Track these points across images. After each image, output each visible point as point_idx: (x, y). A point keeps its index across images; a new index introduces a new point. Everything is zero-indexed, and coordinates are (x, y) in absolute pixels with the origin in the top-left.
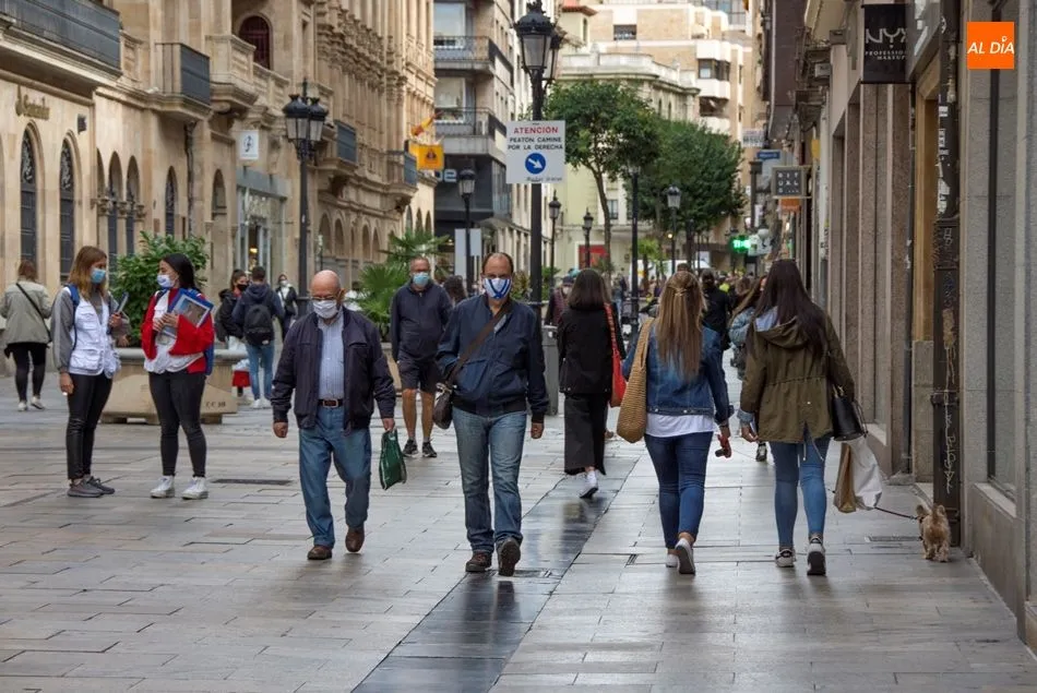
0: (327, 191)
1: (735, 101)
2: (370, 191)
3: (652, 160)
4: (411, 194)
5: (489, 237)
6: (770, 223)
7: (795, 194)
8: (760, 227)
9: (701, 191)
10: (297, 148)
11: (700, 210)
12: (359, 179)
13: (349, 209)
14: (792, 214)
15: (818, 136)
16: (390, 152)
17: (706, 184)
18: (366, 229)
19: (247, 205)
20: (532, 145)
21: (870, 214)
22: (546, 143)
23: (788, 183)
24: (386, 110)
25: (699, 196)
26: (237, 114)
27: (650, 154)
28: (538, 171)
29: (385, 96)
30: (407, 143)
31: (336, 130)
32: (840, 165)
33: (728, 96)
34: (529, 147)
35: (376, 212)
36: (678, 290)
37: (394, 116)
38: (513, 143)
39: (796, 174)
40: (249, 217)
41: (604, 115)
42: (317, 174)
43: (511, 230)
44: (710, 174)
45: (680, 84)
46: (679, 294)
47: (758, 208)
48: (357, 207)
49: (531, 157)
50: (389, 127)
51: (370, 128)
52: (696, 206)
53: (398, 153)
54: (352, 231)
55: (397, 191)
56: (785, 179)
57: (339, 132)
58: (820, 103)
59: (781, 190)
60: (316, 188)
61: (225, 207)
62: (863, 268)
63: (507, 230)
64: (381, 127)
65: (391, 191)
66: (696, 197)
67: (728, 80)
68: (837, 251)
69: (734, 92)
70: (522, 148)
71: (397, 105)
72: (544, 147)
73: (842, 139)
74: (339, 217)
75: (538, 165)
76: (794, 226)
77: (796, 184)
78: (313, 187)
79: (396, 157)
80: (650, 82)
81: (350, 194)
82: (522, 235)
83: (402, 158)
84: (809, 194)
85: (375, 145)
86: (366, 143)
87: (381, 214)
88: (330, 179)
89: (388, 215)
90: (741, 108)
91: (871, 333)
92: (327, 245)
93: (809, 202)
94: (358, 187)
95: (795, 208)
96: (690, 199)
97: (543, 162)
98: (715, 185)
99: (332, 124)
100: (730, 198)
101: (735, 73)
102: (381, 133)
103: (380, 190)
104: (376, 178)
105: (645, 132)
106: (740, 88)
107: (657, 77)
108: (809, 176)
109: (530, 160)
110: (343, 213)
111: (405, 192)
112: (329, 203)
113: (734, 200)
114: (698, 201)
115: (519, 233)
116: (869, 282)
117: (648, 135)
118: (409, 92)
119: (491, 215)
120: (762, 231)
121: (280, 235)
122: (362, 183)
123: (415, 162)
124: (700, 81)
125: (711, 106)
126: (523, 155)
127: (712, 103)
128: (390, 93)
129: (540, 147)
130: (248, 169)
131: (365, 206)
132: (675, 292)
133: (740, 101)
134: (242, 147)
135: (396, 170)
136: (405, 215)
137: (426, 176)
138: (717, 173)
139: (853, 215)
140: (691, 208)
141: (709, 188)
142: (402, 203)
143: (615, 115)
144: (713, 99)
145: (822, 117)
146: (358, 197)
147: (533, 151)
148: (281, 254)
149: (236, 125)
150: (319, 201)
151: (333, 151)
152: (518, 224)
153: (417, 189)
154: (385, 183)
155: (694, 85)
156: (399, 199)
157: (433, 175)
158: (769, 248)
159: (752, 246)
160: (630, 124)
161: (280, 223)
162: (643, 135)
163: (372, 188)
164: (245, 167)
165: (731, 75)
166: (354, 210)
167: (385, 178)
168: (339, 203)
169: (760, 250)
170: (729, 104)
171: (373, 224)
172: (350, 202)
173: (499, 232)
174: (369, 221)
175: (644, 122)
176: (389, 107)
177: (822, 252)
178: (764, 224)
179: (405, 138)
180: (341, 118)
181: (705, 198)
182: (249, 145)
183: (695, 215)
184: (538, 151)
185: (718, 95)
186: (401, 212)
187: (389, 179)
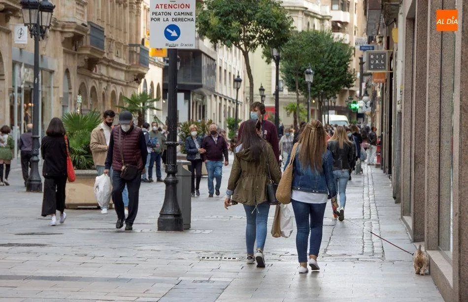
0: (83, 67)
1: (352, 24)
2: (116, 69)
3: (283, 43)
4: (145, 72)
5: (201, 100)
6: (370, 92)
7: (382, 69)
8: (364, 95)
9: (327, 72)
10: (31, 30)
11: (327, 84)
12: (109, 61)
13: (101, 79)
14: (381, 84)
15: (397, 27)
16: (131, 45)
17: (331, 68)
18: (113, 94)
19: (23, 74)
20: (170, 18)
21: (436, 70)
22: (180, 17)
23: (377, 62)
24: (129, 18)
25: (326, 76)
26: (11, 12)
27: (281, 39)
28: (174, 38)
29: (128, 9)
30: (143, 40)
31: (89, 27)
32: (411, 39)
33: (348, 21)
34: (167, 20)
35: (121, 83)
36: (313, 128)
37: (134, 22)
38: (154, 16)
39: (383, 56)
40: (24, 82)
41: (249, 11)
42: (76, 56)
43: (215, 96)
44: (333, 62)
45: (320, 14)
46: (313, 131)
47: (364, 85)
48: (106, 79)
49: (168, 27)
50: (130, 29)
51: (117, 29)
52: (324, 82)
53: (137, 45)
54: (103, 94)
55: (135, 69)
56: (375, 59)
57: (91, 30)
58: (398, 3)
59: (372, 67)
60: (76, 65)
61: (4, 75)
62: (429, 117)
63: (213, 96)
64: (125, 29)
65: (131, 69)
66: (324, 76)
67: (348, 11)
68: (408, 105)
69: (352, 19)
70: (161, 20)
71: (137, 16)
72: (179, 19)
73: (414, 20)
74: (94, 84)
75: (174, 34)
76: (382, 93)
77: (382, 62)
78: (73, 65)
79: (135, 48)
80: (303, 11)
81: (102, 70)
82: (223, 99)
83: (139, 48)
84: (391, 70)
85: (121, 40)
86: (114, 38)
87: (125, 84)
88: (85, 60)
89: (129, 84)
90: (356, 27)
91: (436, 172)
92: (85, 102)
93: (391, 75)
94: (108, 66)
95: (383, 80)
96: (321, 78)
97: (178, 32)
98: (336, 69)
99: (86, 24)
100: (345, 77)
101: (352, 7)
102: (125, 32)
103: (125, 69)
104: (121, 61)
105: (278, 24)
106: (355, 16)
107: (306, 8)
108: (391, 59)
109: (168, 30)
110: (97, 82)
111: (141, 70)
112: (86, 75)
113: (348, 78)
114: (325, 79)
115: (221, 98)
116: (435, 128)
117: (279, 25)
118: (145, 8)
119: (201, 86)
120: (365, 98)
121: (50, 95)
122: (111, 64)
123: (148, 52)
124: (332, 12)
125: (338, 26)
126: (163, 25)
127: (339, 25)
128: (131, 7)
129: (176, 20)
130: (23, 50)
131: (112, 78)
132: (311, 129)
133: (355, 23)
134: (16, 36)
135: (135, 56)
136: (142, 84)
137: (157, 61)
138: (337, 62)
139: (422, 76)
140: (321, 83)
141: (332, 71)
142: (139, 77)
143: (257, 12)
144: (340, 22)
145: (400, 12)
146: (108, 73)
147: (170, 23)
148: (50, 108)
149: (12, 20)
150: (78, 73)
151: (87, 41)
152: (220, 93)
153: (149, 69)
154: (127, 64)
155: (328, 14)
156: (136, 74)
157: (162, 60)
158: (370, 108)
159: (360, 107)
160: (267, 18)
161: (50, 87)
162: (276, 26)
163: (119, 67)
164: (21, 49)
165: (350, 8)
166: (104, 80)
167: (128, 61)
168: (93, 75)
169: (364, 109)
170: (349, 25)
171: (119, 90)
172: (102, 75)
173: (208, 97)
174: (115, 88)
175: (277, 17)
176: (131, 17)
177: (398, 107)
178: (366, 94)
179: (142, 37)
180: (95, 22)
181: (330, 77)
182: (21, 34)
183: (323, 87)
184: (175, 23)
185: (342, 20)
186: (139, 83)
187: (130, 62)
